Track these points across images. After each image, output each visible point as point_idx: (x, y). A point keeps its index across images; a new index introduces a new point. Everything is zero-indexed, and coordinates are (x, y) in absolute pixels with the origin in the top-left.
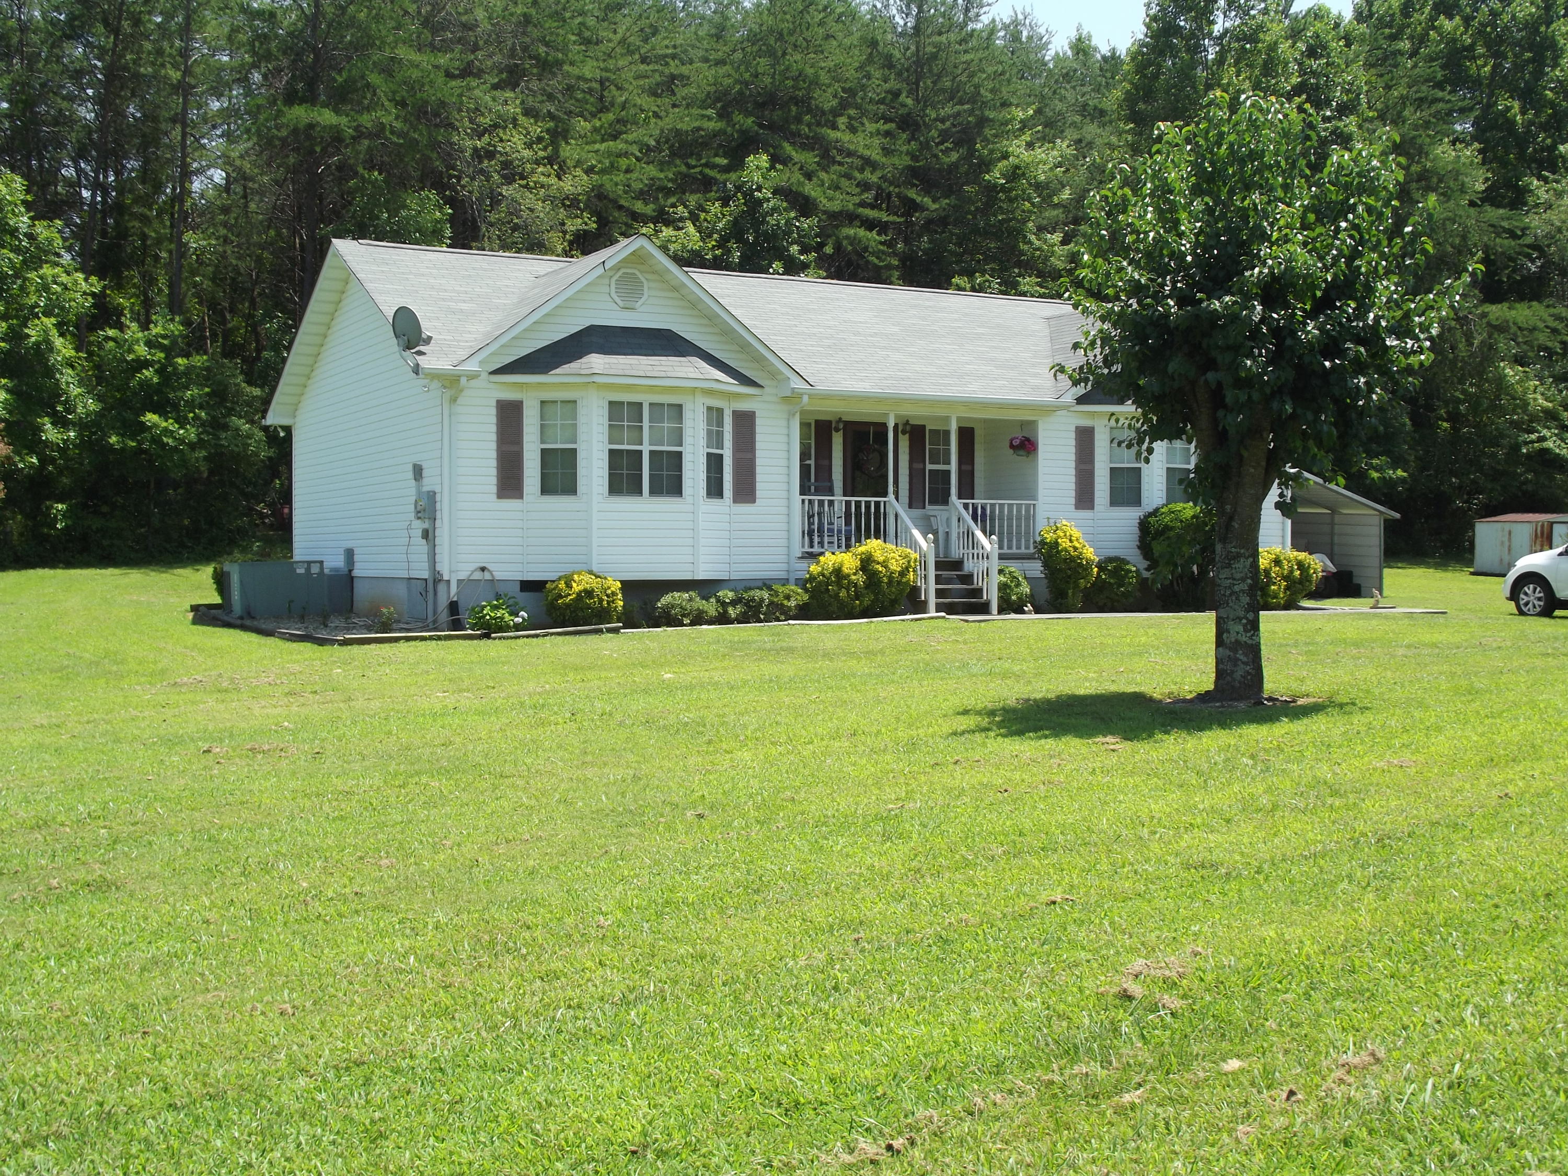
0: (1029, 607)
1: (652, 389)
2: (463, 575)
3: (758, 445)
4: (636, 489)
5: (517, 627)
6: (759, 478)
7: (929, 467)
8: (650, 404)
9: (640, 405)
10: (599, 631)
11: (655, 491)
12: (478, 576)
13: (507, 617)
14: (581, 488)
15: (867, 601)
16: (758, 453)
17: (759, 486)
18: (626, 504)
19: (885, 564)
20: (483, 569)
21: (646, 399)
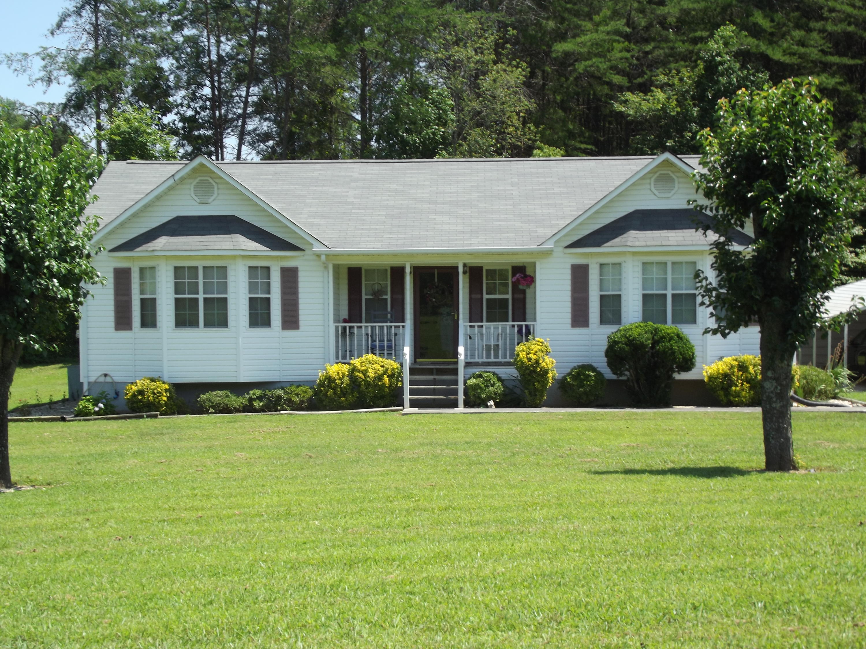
0: (491, 403)
1: (205, 257)
2: (92, 379)
3: (300, 290)
4: (193, 323)
5: (97, 413)
6: (301, 312)
7: (486, 297)
8: (204, 267)
9: (196, 268)
10: (142, 417)
11: (208, 324)
12: (102, 379)
13: (91, 407)
14: (158, 324)
15: (350, 398)
16: (301, 296)
17: (301, 318)
18: (187, 333)
19: (365, 372)
20: (106, 375)
21: (200, 264)
